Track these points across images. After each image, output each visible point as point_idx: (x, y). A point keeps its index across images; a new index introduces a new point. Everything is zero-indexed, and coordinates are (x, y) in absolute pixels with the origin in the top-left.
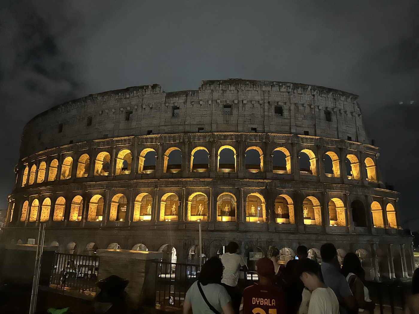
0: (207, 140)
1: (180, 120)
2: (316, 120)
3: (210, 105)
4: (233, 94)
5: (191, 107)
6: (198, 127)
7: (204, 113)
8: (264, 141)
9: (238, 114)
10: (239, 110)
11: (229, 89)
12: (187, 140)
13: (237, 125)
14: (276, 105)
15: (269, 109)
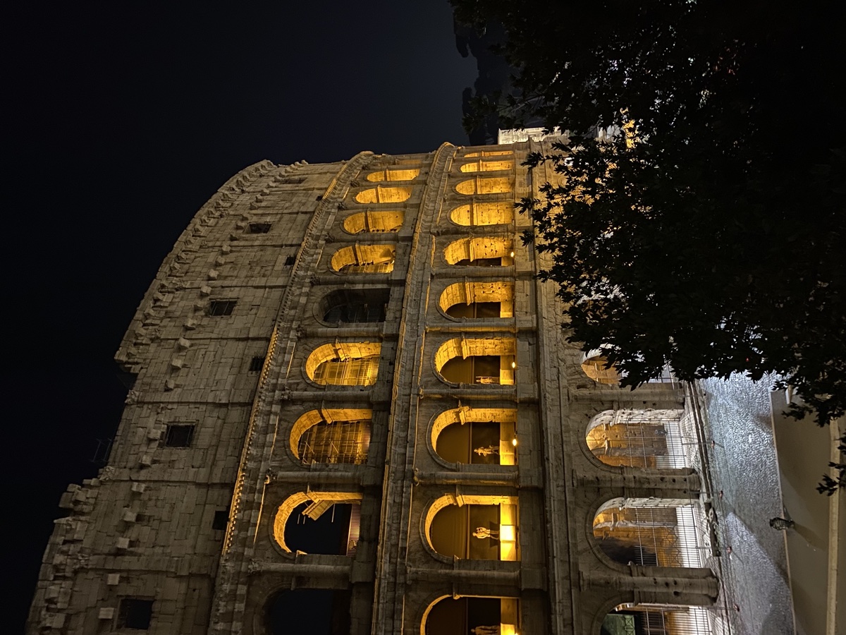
0: (291, 345)
3: (192, 345)
4: (182, 297)
5: (179, 390)
6: (247, 370)
7: (212, 357)
8: (322, 242)
9: (241, 286)
10: (231, 287)
11: (166, 305)
12: (277, 392)
13: (267, 289)
14: (242, 231)
15: (247, 240)
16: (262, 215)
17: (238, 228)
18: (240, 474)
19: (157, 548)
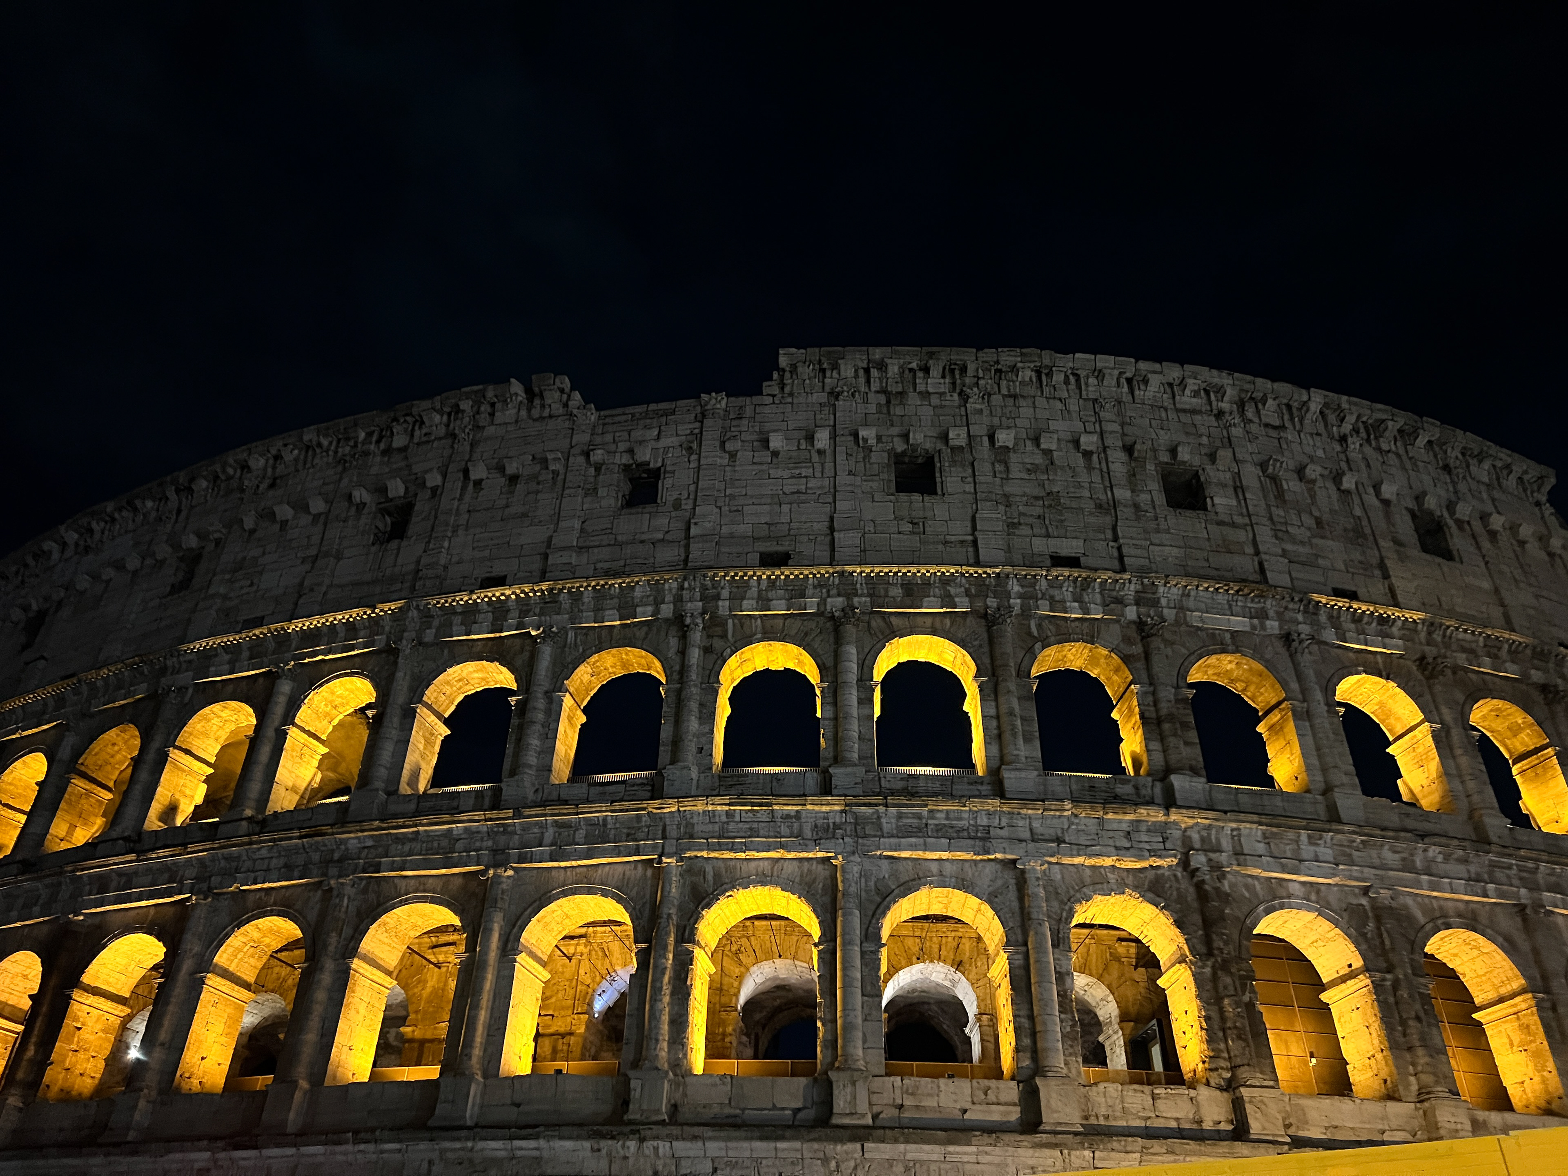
0: (811, 605)
1: (662, 521)
2: (1382, 543)
3: (820, 451)
4: (942, 407)
5: (724, 461)
6: (762, 549)
7: (794, 489)
8: (1131, 613)
9: (975, 493)
10: (974, 475)
11: (921, 387)
12: (700, 604)
13: (970, 538)
14: (1166, 460)
15: (1134, 475)
16: (1240, 489)
19: (466, 516)
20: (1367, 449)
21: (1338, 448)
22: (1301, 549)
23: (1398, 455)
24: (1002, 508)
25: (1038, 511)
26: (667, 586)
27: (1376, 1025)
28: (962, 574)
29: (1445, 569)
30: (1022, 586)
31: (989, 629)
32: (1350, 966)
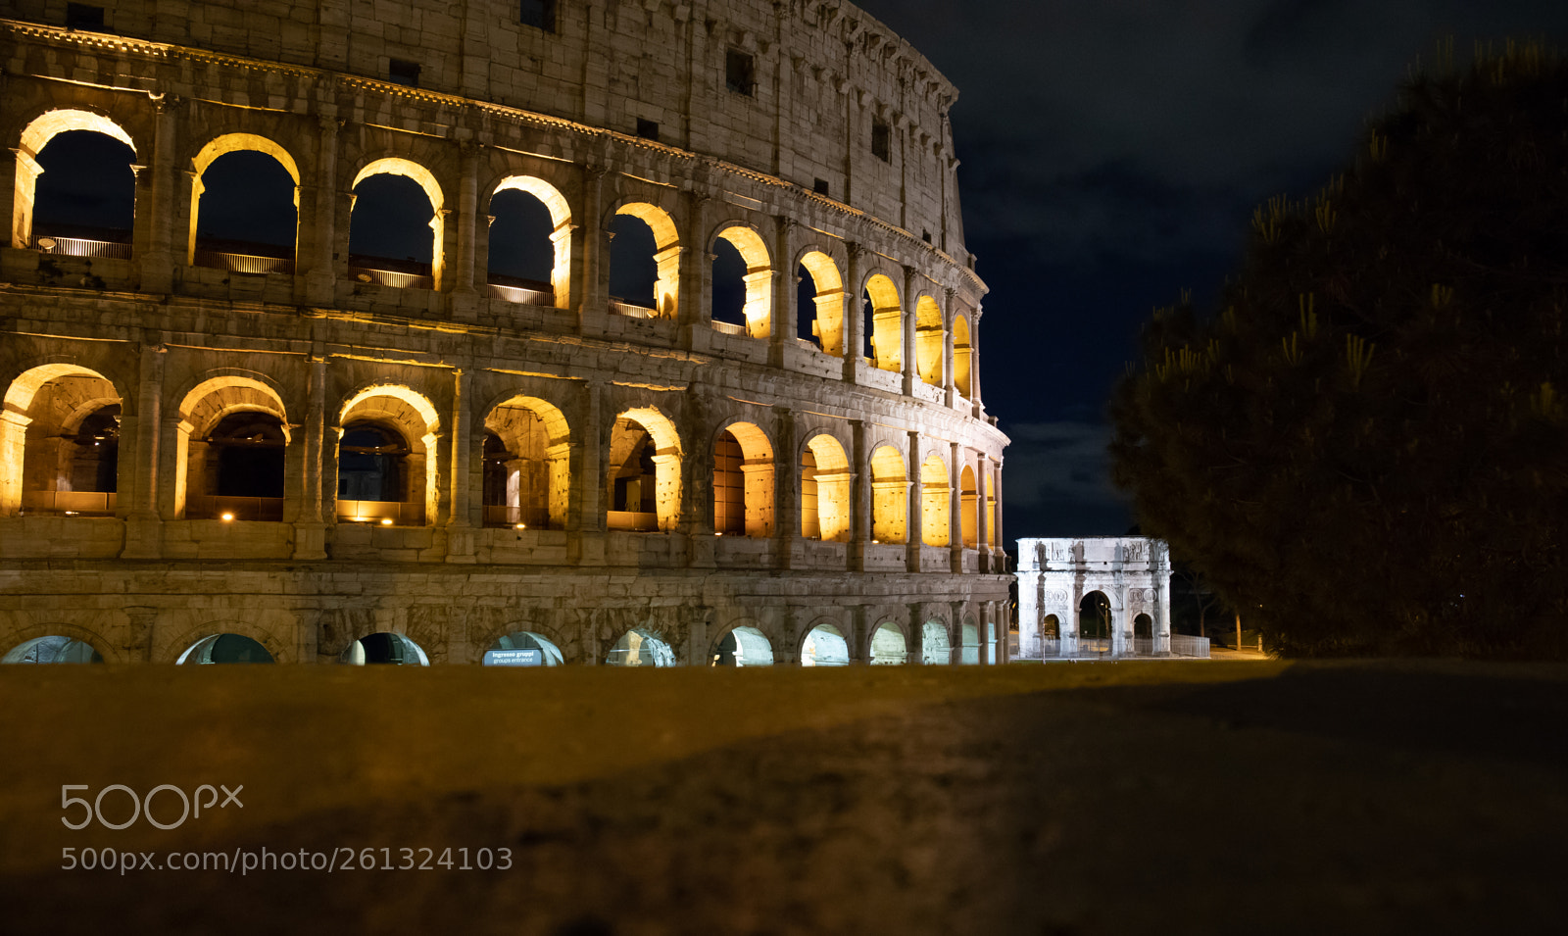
0: (441, 129)
2: (852, 144)
6: (393, 55)
8: (688, 185)
10: (588, 23)
12: (336, 107)
14: (733, 42)
15: (708, 51)
16: (777, 80)
17: (740, 35)
18: (164, 47)
20: (862, 56)
21: (845, 52)
22: (806, 143)
23: (878, 66)
24: (607, 62)
25: (634, 71)
26: (301, 80)
27: (770, 494)
28: (572, 128)
29: (881, 169)
30: (616, 148)
31: (584, 181)
32: (764, 455)
